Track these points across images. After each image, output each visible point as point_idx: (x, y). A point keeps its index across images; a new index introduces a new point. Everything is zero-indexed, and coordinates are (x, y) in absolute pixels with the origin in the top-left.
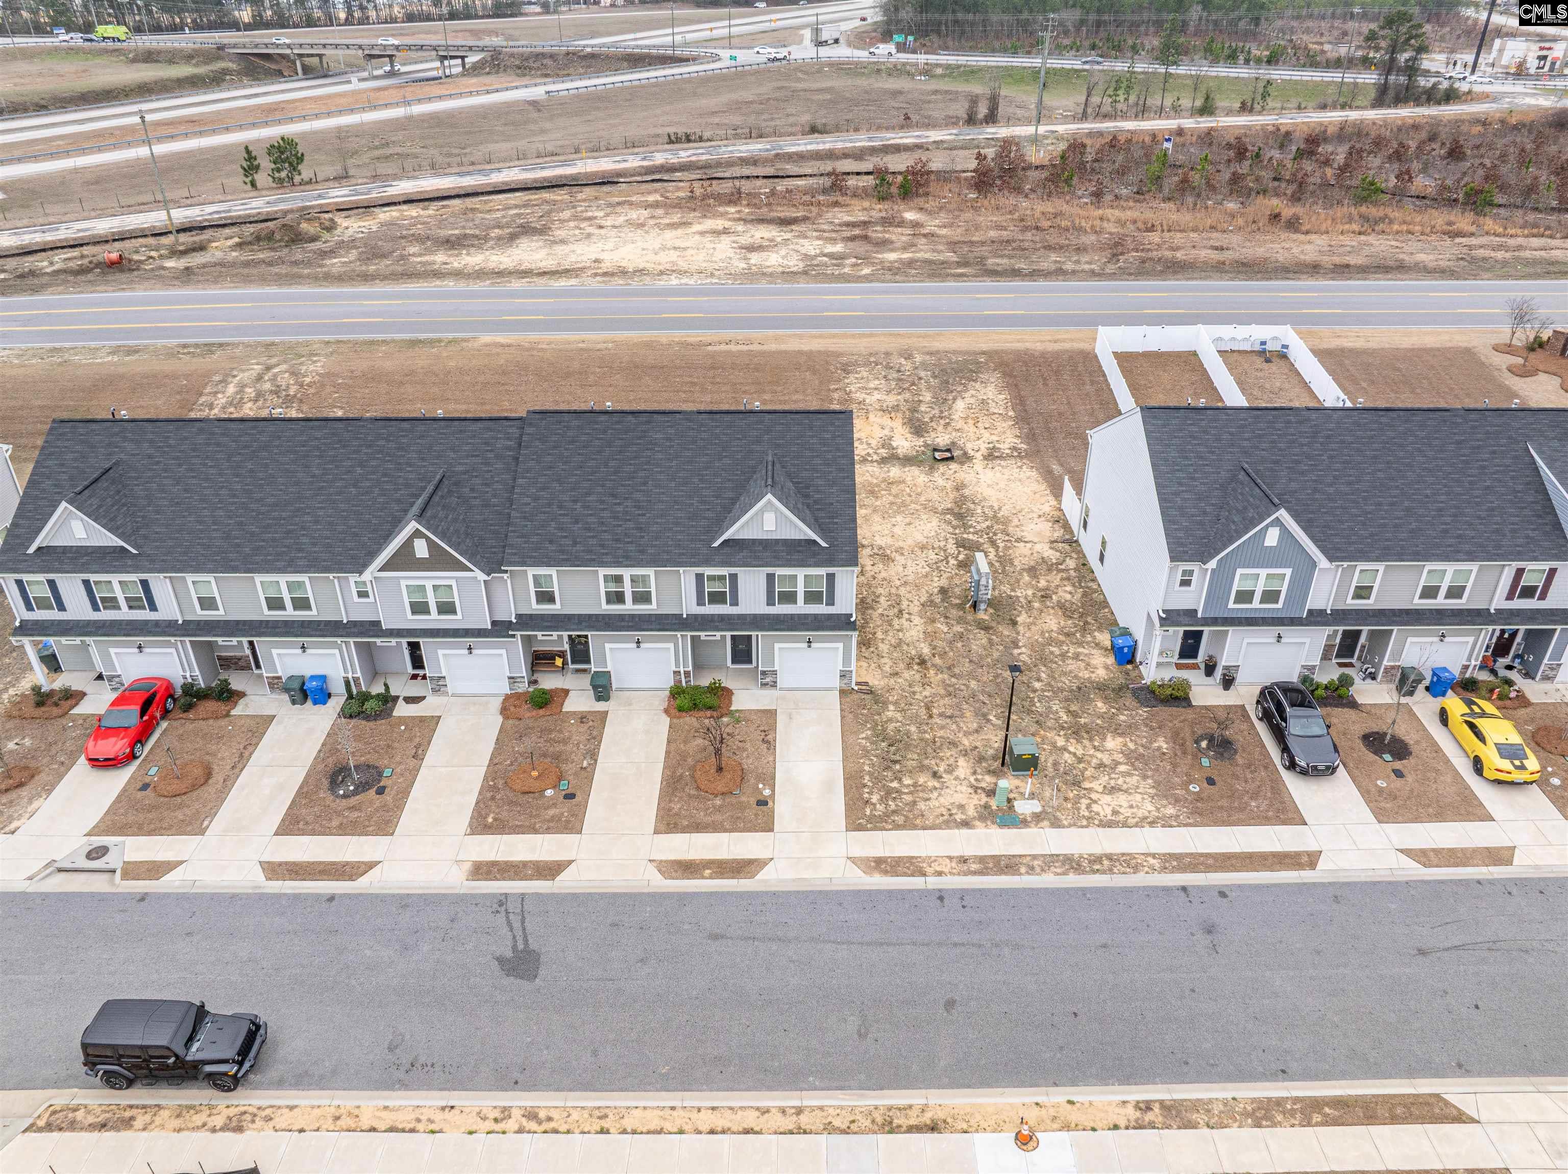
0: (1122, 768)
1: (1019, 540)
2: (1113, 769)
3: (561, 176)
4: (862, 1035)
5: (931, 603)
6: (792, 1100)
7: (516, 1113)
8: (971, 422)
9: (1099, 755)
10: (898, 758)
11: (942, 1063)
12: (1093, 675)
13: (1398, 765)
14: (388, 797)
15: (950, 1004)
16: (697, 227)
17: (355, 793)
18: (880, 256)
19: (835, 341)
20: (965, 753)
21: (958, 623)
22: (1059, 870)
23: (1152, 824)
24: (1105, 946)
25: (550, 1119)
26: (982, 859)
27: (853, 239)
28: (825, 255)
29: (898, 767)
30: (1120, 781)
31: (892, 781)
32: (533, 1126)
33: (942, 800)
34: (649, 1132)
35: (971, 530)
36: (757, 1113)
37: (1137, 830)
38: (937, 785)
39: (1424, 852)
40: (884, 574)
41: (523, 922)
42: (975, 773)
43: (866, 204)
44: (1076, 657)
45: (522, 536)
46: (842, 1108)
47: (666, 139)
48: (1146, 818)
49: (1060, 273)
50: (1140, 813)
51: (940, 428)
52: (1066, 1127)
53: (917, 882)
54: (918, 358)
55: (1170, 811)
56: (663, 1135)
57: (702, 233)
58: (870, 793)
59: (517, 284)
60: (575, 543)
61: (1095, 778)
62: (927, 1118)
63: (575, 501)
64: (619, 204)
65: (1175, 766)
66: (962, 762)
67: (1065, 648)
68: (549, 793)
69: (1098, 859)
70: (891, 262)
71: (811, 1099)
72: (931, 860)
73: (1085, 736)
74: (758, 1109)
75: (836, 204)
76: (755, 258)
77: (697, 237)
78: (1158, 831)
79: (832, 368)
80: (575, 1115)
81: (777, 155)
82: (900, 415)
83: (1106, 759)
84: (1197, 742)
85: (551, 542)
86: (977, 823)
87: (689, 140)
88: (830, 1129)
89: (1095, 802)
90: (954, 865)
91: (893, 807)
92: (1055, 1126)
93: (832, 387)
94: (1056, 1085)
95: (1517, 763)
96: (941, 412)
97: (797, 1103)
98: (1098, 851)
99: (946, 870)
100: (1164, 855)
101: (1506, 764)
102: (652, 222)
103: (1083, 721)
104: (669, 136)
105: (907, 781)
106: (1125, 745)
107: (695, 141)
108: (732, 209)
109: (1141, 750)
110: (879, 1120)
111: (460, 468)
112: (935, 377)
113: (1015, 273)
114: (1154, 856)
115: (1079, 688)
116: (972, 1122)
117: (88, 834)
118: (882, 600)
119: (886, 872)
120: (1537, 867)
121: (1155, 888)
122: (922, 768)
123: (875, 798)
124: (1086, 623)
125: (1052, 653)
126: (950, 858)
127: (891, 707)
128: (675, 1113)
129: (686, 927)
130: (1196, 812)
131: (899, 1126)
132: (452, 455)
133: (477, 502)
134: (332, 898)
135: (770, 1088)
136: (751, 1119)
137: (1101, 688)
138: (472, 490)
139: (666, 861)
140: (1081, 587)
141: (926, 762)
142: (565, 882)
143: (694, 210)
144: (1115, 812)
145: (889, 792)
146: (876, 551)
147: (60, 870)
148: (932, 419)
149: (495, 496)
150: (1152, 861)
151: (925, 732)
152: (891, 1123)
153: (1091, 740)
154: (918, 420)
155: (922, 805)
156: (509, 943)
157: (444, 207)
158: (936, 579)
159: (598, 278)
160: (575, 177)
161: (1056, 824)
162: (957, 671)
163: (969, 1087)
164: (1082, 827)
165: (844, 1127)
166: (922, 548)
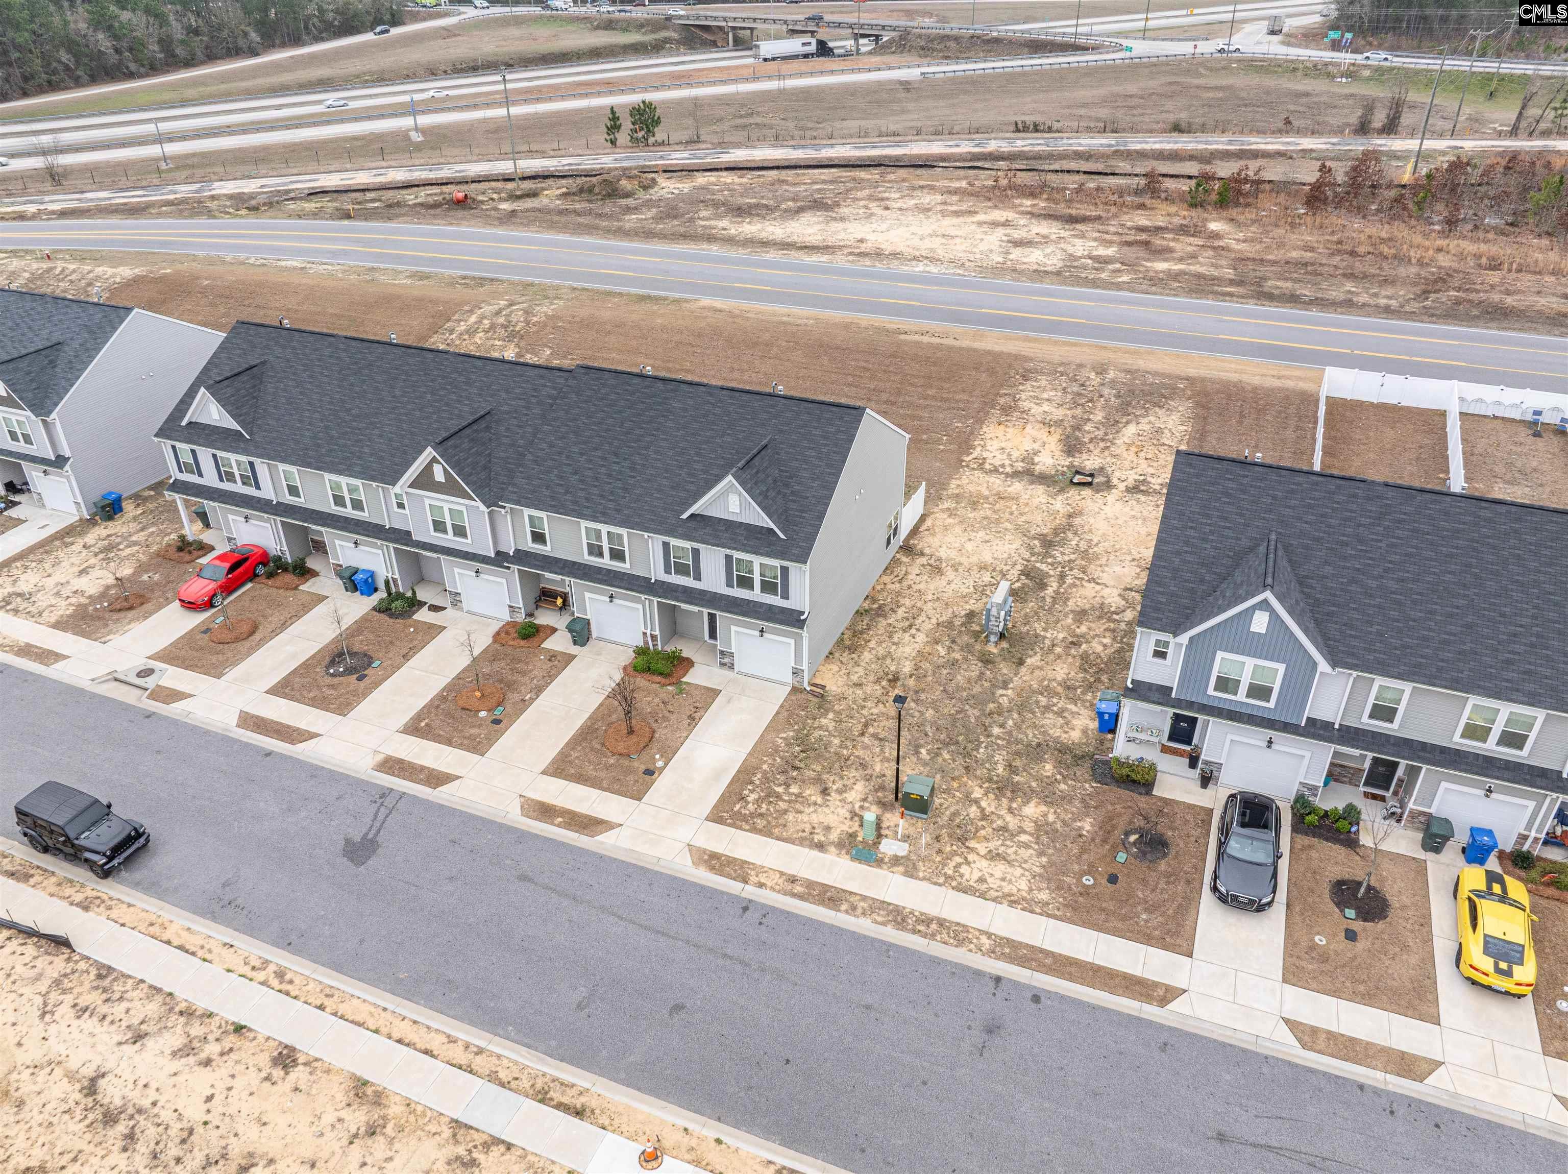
0: (1024, 838)
1: (1092, 580)
2: (1013, 835)
3: (885, 157)
4: (580, 1007)
5: (950, 624)
6: (479, 1039)
7: (272, 968)
8: (1134, 449)
9: (1009, 818)
10: (802, 765)
11: (632, 1058)
12: (1064, 736)
13: (1357, 926)
14: (362, 684)
15: (678, 1008)
16: (981, 217)
17: (341, 674)
18: (1149, 264)
19: (1032, 345)
20: (868, 778)
21: (962, 650)
22: (880, 919)
23: (1013, 903)
24: (868, 1007)
25: (291, 982)
26: (810, 884)
27: (1129, 244)
28: (1090, 258)
29: (795, 773)
30: (1010, 851)
31: (780, 785)
32: (275, 983)
33: (814, 816)
34: (352, 1022)
35: (1049, 560)
36: (446, 1040)
37: (992, 904)
38: (819, 801)
39: (1314, 1031)
40: (922, 586)
41: (387, 816)
42: (864, 800)
43: (1173, 209)
44: (1060, 713)
45: (528, 478)
46: (516, 1063)
47: (1012, 128)
48: (1010, 895)
49: (1348, 304)
50: (1007, 888)
51: (1097, 452)
52: (697, 1163)
53: (734, 887)
54: (1111, 374)
55: (1044, 896)
56: (361, 1029)
57: (980, 224)
58: (752, 791)
59: (772, 255)
60: (567, 492)
61: (986, 839)
62: (578, 1103)
63: (582, 454)
64: (922, 187)
65: (1083, 851)
66: (860, 787)
67: (1055, 700)
68: (483, 714)
69: (927, 920)
70: (1156, 272)
71: (497, 1045)
72: (761, 870)
73: (1009, 794)
74: (449, 1036)
75: (1142, 206)
76: (1016, 254)
77: (973, 227)
78: (1015, 913)
79: (1012, 373)
80: (311, 985)
81: (1116, 151)
82: (1059, 431)
83: (1012, 822)
84: (1127, 834)
85: (548, 487)
86: (832, 849)
87: (1037, 131)
88: (493, 1078)
89: (968, 863)
90: (780, 881)
91: (763, 810)
92: (688, 1157)
93: (1002, 392)
94: (719, 1119)
95: (1503, 965)
96: (1106, 434)
97: (482, 1044)
98: (933, 911)
99: (769, 884)
100: (1001, 938)
101: (1487, 964)
102: (939, 208)
103: (1017, 778)
104: (1016, 124)
105: (794, 789)
106: (1045, 815)
107: (1043, 131)
108: (1028, 202)
109: (1058, 825)
110: (539, 1086)
111: (505, 408)
112: (1118, 396)
113: (1293, 299)
114: (989, 935)
115: (1039, 745)
116: (616, 1123)
117: (149, 658)
118: (901, 612)
119: (712, 869)
120: (1455, 1095)
121: (965, 968)
122: (818, 780)
123: (752, 797)
124: (1098, 680)
125: (1037, 702)
126: (782, 874)
127: (831, 715)
128: (383, 1014)
129: (508, 862)
130: (1074, 907)
131: (552, 1099)
132: (504, 395)
133: (505, 440)
134: (269, 754)
135: (472, 1023)
136: (436, 1042)
137: (1063, 750)
138: (507, 429)
139: (533, 800)
140: (1121, 642)
141: (825, 776)
142: (443, 794)
143: (989, 199)
144: (982, 880)
145: (770, 794)
146: (932, 562)
147: (116, 680)
148: (1091, 440)
149: (522, 438)
150: (984, 939)
151: (846, 747)
152: (546, 1093)
153: (1012, 800)
154: (1077, 439)
155: (790, 817)
156: (364, 830)
157: (759, 176)
158: (973, 601)
159: (851, 258)
160: (898, 158)
161: (910, 873)
162: (923, 696)
163: (639, 1089)
164: (935, 884)
165: (505, 1080)
166: (983, 567)
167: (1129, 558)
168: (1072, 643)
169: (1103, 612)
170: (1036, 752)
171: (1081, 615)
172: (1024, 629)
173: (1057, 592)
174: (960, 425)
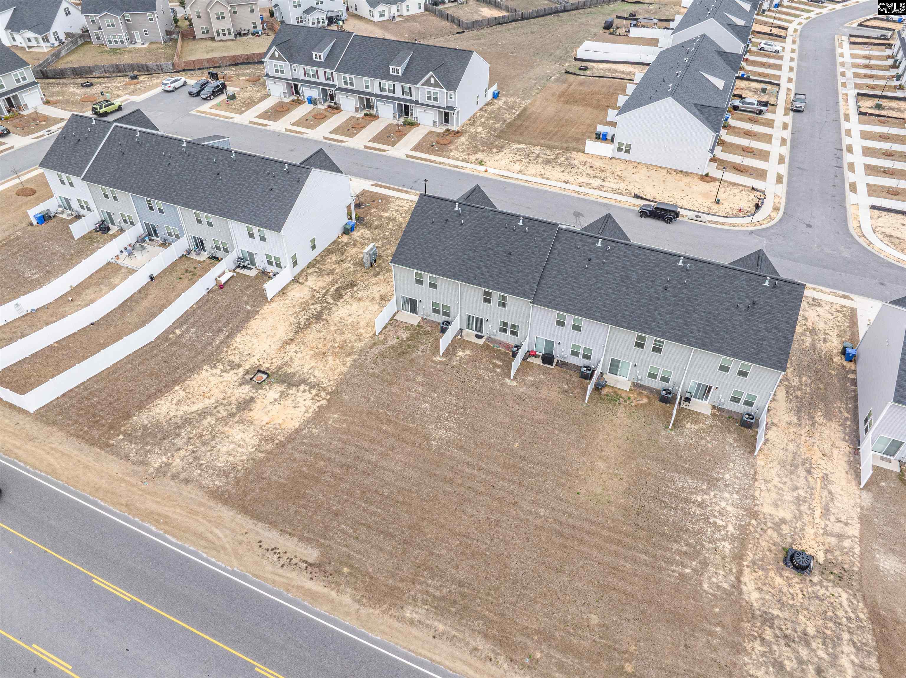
65: (377, 206)
166: (360, 299)
167: (287, 301)
168: (342, 261)
169: (320, 273)
170: (377, 228)
171: (331, 272)
172: (358, 268)
173: (333, 285)
174: (314, 431)
